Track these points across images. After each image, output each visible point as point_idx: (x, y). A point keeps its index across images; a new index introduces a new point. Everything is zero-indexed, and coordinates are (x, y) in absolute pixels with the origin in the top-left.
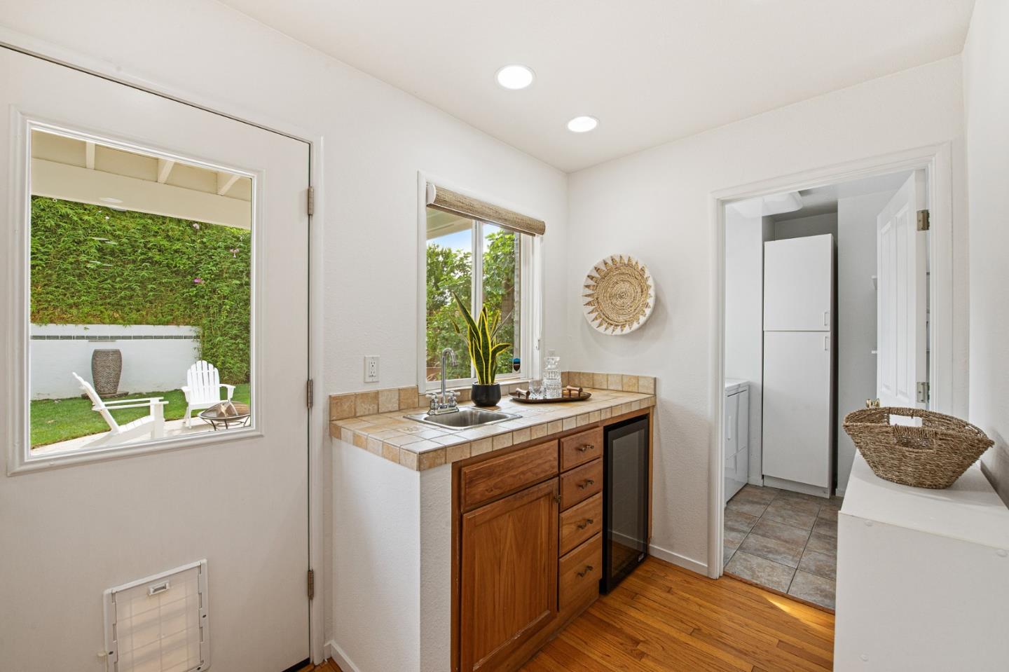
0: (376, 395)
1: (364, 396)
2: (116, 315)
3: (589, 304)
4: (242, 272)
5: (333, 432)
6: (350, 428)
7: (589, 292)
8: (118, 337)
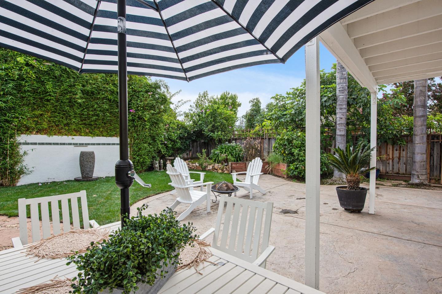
2: (87, 131)
8: (89, 144)
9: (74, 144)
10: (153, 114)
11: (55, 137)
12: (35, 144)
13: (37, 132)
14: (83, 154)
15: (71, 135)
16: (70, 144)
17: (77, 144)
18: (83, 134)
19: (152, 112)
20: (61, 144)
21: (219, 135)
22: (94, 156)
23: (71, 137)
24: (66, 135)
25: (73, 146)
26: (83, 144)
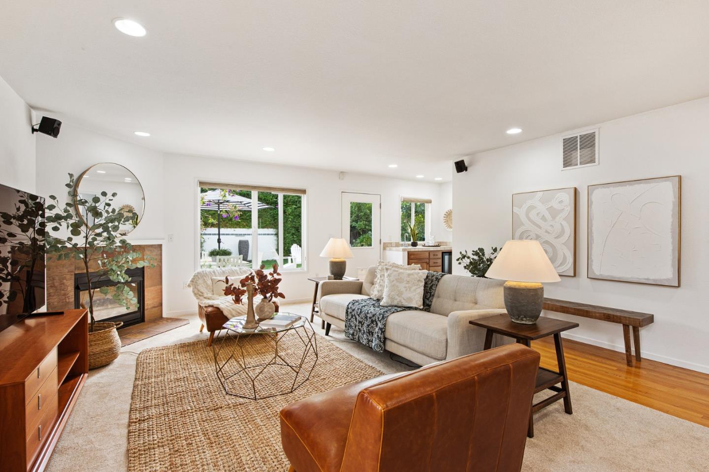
0: (391, 243)
1: (389, 243)
2: (245, 224)
3: (445, 222)
4: (296, 201)
5: (384, 249)
6: (388, 248)
7: (445, 219)
8: (245, 234)
9: (235, 234)
10: (295, 208)
11: (229, 229)
12: (210, 234)
13: (212, 226)
14: (241, 242)
15: (233, 227)
16: (232, 234)
17: (237, 234)
18: (241, 227)
19: (294, 206)
20: (227, 234)
21: (361, 225)
22: (248, 244)
23: (233, 229)
24: (230, 228)
25: (234, 236)
26: (241, 234)
